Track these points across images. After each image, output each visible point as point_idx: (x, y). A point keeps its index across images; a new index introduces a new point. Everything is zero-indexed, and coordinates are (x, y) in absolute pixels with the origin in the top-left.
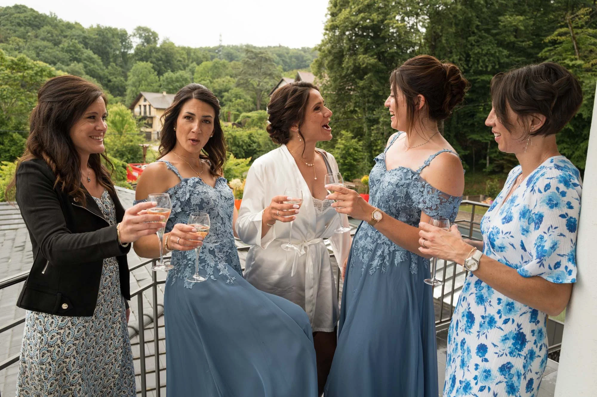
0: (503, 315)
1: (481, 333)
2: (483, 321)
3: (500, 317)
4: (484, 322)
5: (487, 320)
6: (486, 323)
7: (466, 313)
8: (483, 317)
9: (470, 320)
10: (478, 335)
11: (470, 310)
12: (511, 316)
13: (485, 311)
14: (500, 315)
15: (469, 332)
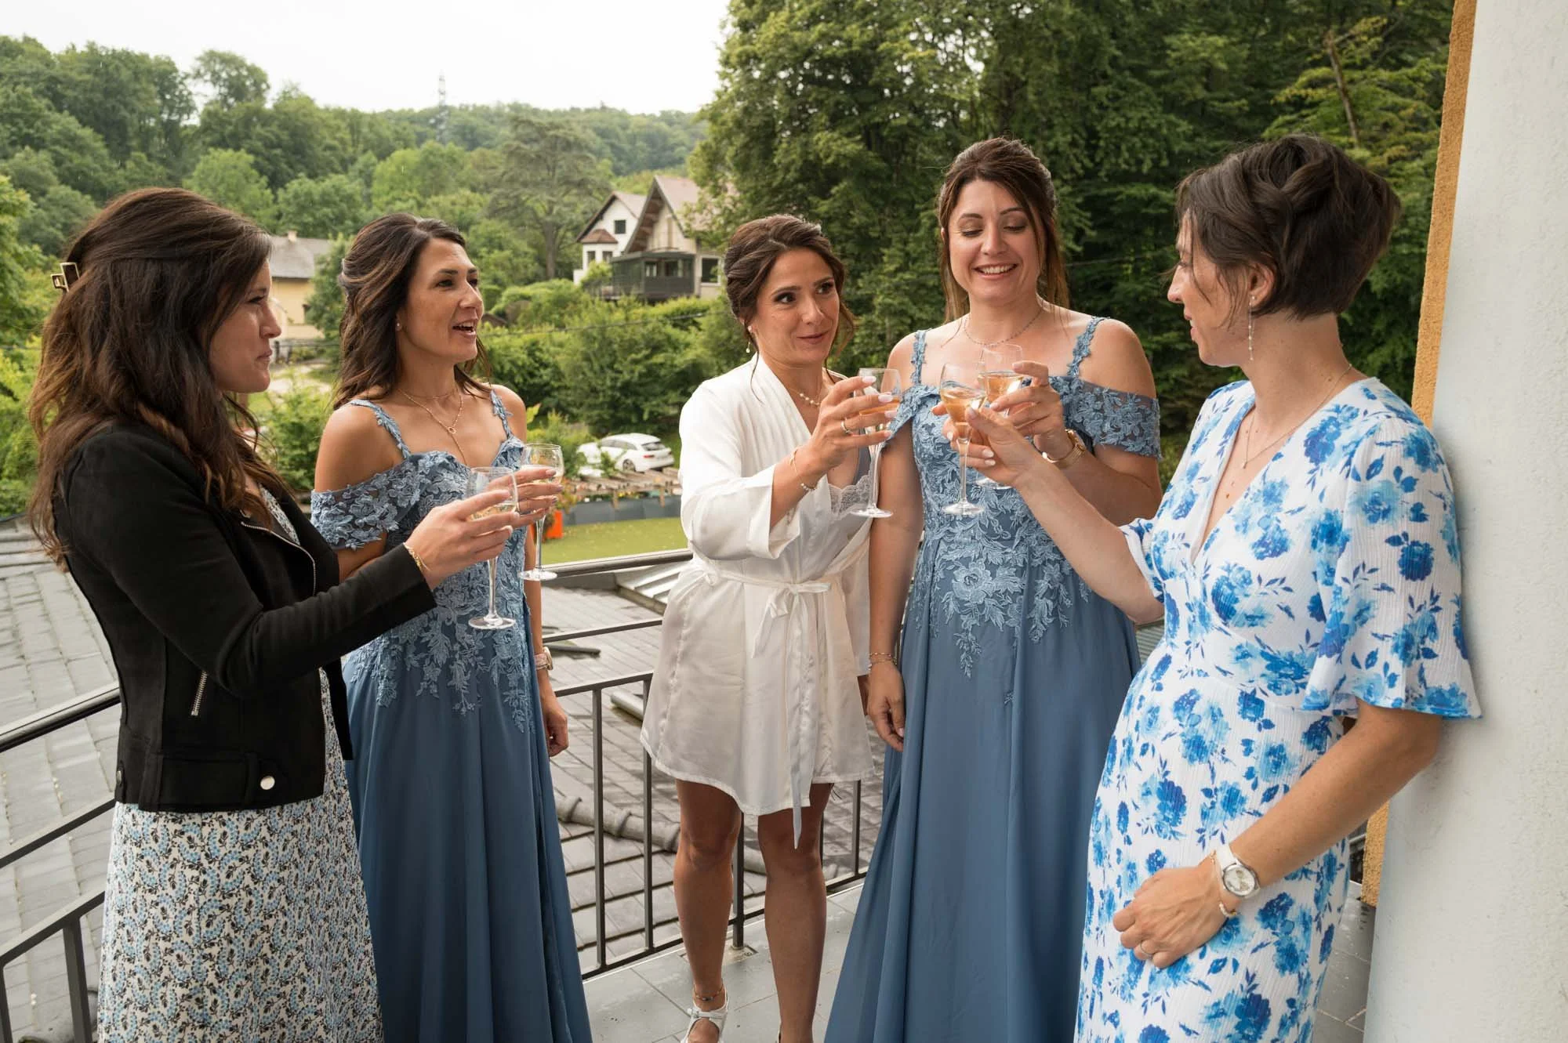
0: (1260, 781)
1: (1207, 834)
2: (1208, 802)
3: (1255, 786)
4: (1213, 803)
5: (1221, 796)
6: (1218, 806)
7: (1154, 787)
8: (1208, 793)
9: (1170, 804)
10: (1202, 840)
11: (1169, 778)
12: (1280, 781)
13: (1213, 777)
14: (1252, 781)
15: (1173, 833)
